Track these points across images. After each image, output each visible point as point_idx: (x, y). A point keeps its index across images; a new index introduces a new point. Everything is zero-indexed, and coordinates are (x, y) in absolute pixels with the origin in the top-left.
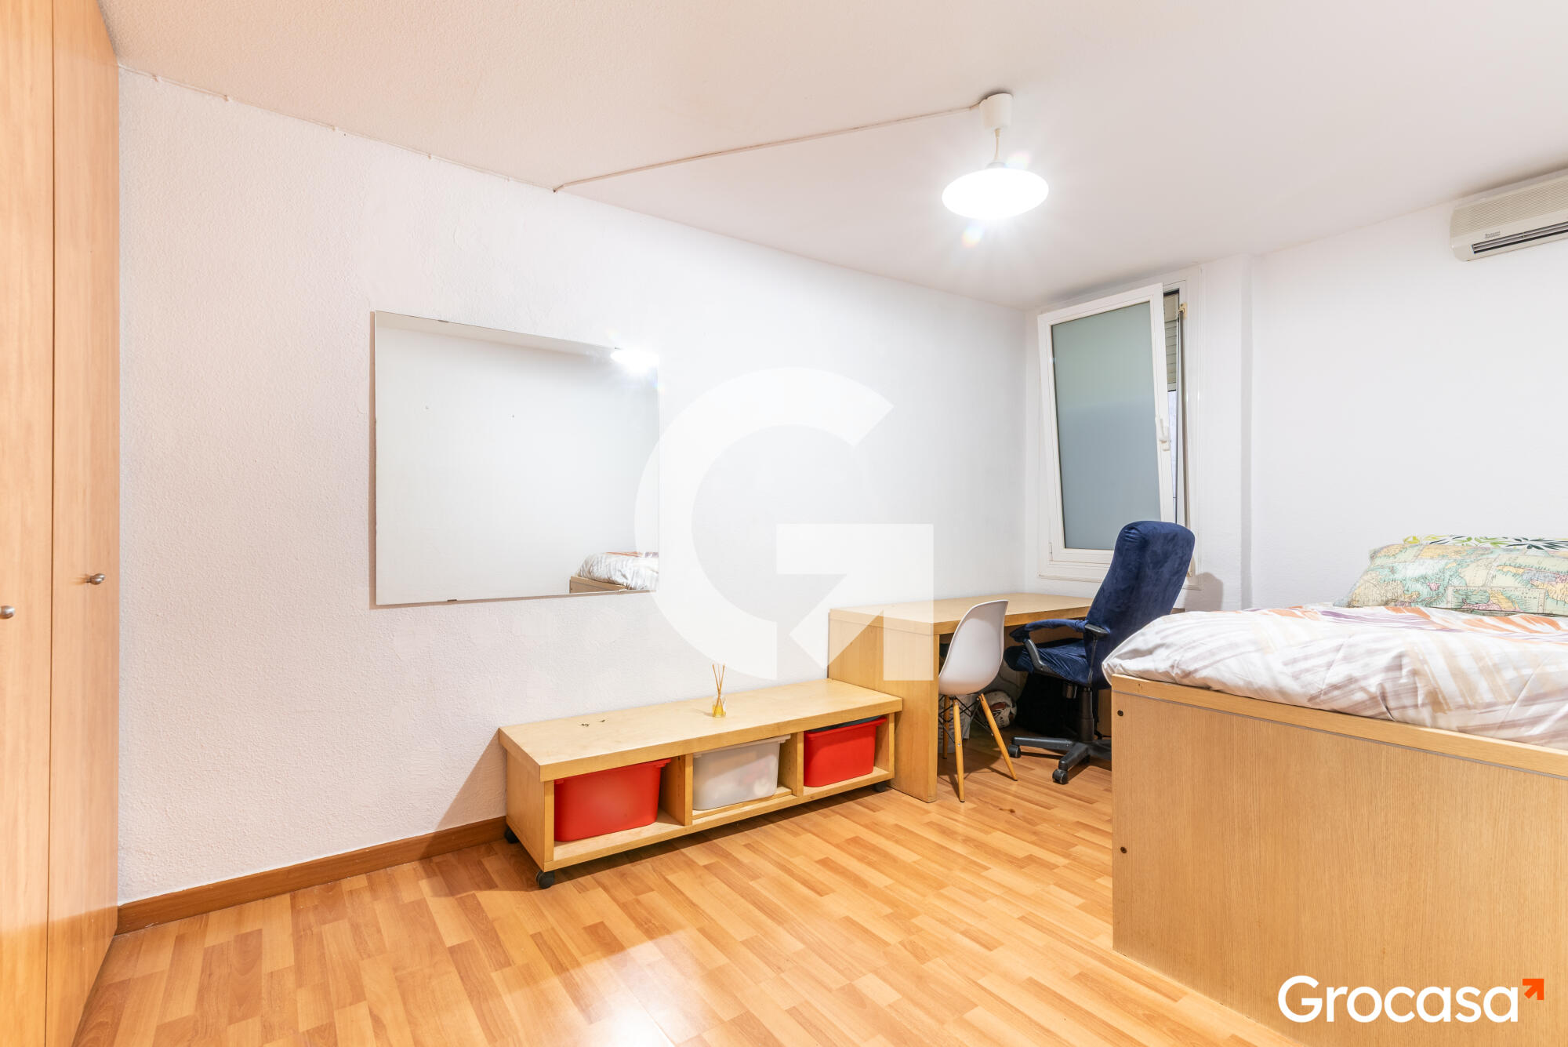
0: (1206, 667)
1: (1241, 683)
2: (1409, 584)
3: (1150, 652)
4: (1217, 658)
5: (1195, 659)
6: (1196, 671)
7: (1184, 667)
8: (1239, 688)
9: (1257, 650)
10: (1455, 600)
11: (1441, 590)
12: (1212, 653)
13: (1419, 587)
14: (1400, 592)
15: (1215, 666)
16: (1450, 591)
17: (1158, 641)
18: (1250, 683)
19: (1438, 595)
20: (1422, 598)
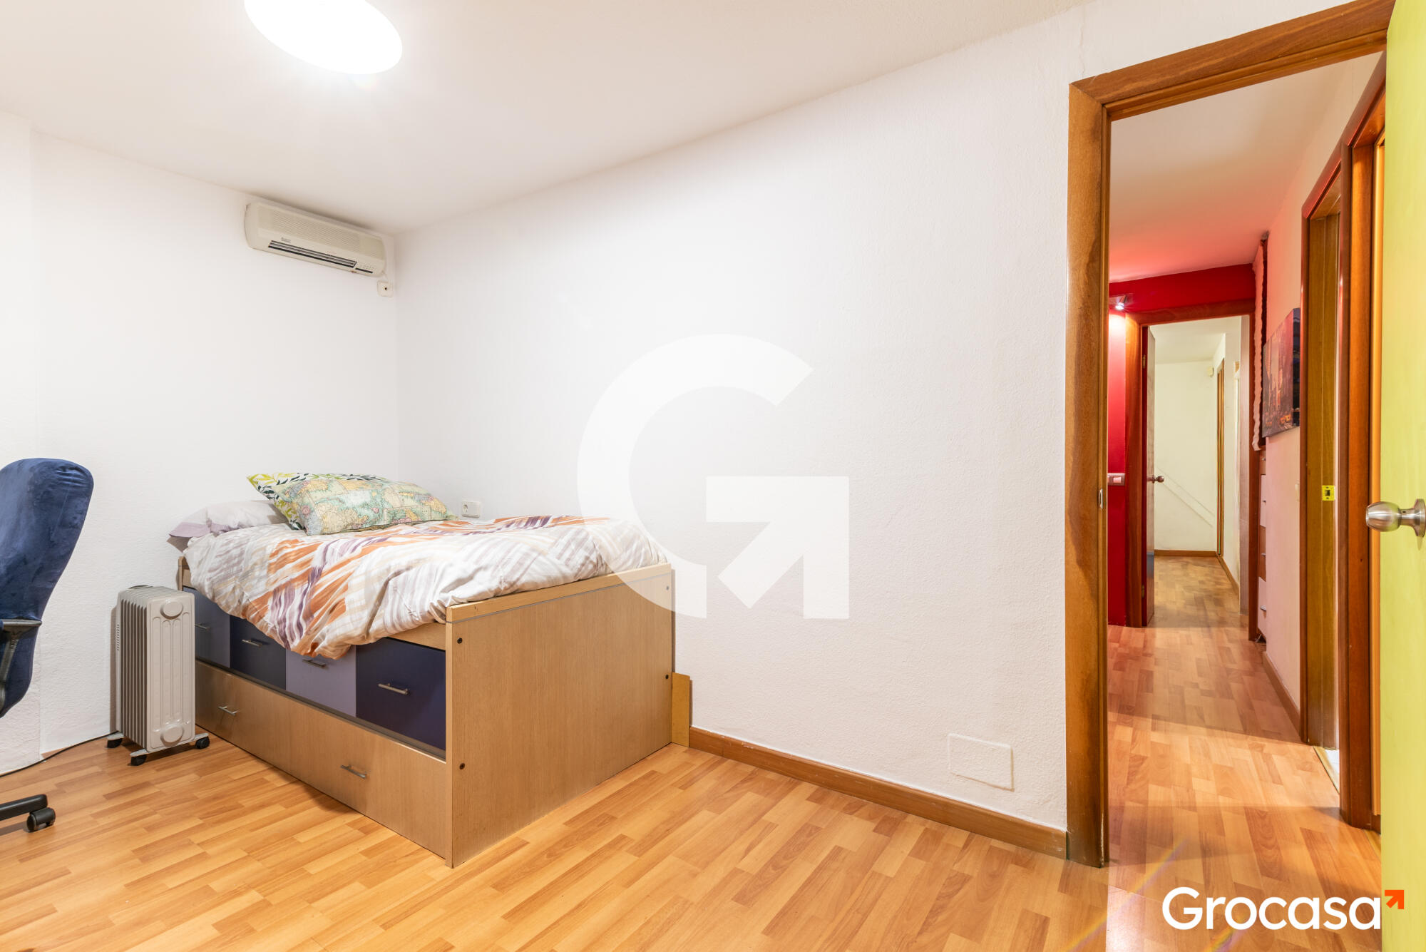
0: (522, 575)
1: (545, 579)
2: (360, 510)
3: (471, 578)
4: (525, 566)
5: (513, 571)
6: (518, 579)
7: (509, 580)
8: (543, 583)
9: (540, 554)
10: (389, 519)
11: (381, 512)
12: (520, 564)
13: (366, 512)
14: (356, 517)
15: (527, 572)
16: (385, 511)
17: (476, 567)
18: (549, 577)
19: (379, 516)
20: (370, 519)
